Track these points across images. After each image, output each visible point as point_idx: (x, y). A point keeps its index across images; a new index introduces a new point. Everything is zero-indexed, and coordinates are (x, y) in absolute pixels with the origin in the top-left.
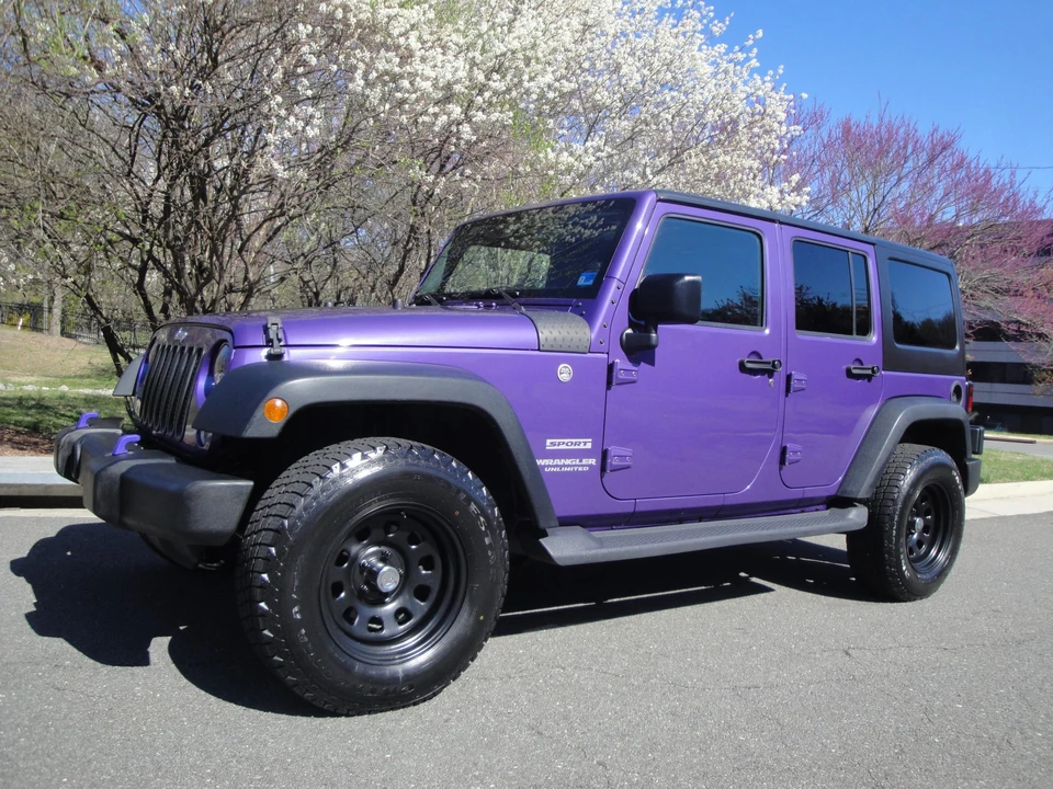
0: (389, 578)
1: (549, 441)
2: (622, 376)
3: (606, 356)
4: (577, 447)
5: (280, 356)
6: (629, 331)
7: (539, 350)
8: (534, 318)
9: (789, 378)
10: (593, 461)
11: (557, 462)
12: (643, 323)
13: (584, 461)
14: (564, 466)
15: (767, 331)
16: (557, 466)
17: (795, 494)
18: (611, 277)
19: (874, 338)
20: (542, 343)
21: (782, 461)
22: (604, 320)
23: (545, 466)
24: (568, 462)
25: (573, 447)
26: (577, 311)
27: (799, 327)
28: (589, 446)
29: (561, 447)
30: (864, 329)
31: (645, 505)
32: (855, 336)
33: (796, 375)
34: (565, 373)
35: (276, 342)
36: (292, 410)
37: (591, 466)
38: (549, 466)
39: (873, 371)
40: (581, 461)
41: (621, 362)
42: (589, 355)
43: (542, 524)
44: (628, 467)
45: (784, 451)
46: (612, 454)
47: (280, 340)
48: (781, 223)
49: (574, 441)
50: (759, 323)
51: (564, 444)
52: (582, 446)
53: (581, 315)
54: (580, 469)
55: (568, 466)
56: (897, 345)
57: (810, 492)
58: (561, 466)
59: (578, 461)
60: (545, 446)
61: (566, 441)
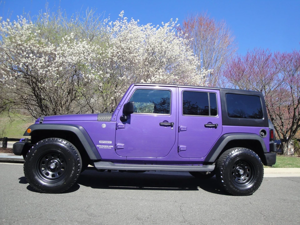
1: (100, 141)
2: (120, 127)
3: (115, 122)
9: (179, 127)
10: (112, 146)
11: (102, 146)
13: (110, 146)
14: (104, 147)
16: (102, 147)
17: (186, 160)
19: (218, 116)
20: (98, 120)
21: (178, 150)
22: (115, 114)
23: (99, 147)
24: (105, 146)
25: (106, 143)
27: (184, 114)
28: (111, 143)
29: (103, 143)
30: (214, 113)
31: (129, 158)
32: (210, 116)
33: (182, 126)
34: (104, 126)
35: (41, 120)
36: (32, 130)
37: (112, 148)
38: (100, 147)
39: (216, 125)
41: (120, 124)
42: (111, 122)
44: (123, 148)
46: (118, 145)
49: (107, 141)
50: (169, 113)
51: (104, 142)
52: (109, 143)
54: (109, 148)
55: (105, 147)
56: (229, 118)
57: (192, 159)
58: (103, 147)
59: (108, 146)
60: (99, 142)
61: (105, 141)
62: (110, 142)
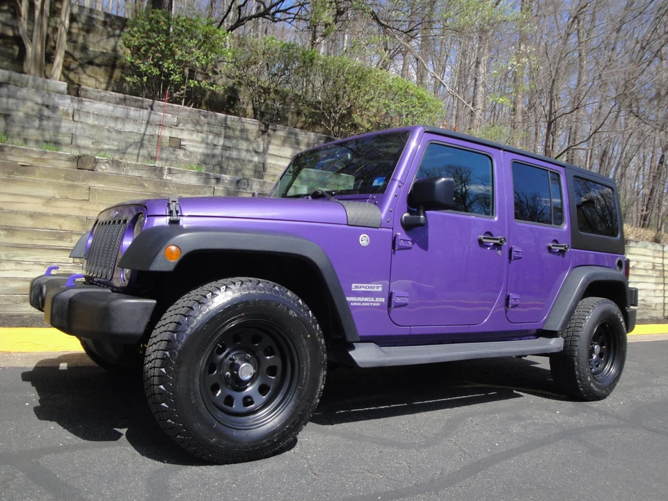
0: (246, 371)
1: (353, 285)
2: (402, 243)
3: (391, 230)
4: (372, 290)
5: (177, 222)
6: (406, 215)
7: (347, 224)
8: (344, 204)
9: (510, 251)
10: (383, 300)
11: (359, 299)
12: (416, 210)
13: (377, 299)
14: (364, 302)
15: (496, 219)
16: (359, 302)
17: (517, 327)
18: (394, 180)
19: (565, 227)
20: (349, 220)
21: (507, 304)
22: (391, 206)
23: (351, 302)
24: (366, 299)
25: (369, 290)
26: (373, 202)
27: (517, 217)
28: (380, 289)
29: (363, 289)
30: (559, 221)
31: (416, 330)
32: (553, 225)
33: (515, 249)
34: (364, 240)
35: (174, 213)
36: (183, 254)
37: (381, 303)
38: (354, 302)
39: (565, 248)
40: (375, 299)
41: (400, 234)
42: (380, 229)
43: (349, 339)
44: (405, 305)
45: (508, 298)
46: (396, 295)
47: (177, 212)
48: (505, 150)
49: (370, 285)
50: (491, 214)
51: (363, 287)
52: (375, 289)
53: (376, 204)
54: (374, 304)
55: (366, 302)
56: (581, 233)
57: (525, 326)
58: (362, 302)
59: (373, 300)
60: (351, 288)
61: (365, 285)
62: (378, 287)
